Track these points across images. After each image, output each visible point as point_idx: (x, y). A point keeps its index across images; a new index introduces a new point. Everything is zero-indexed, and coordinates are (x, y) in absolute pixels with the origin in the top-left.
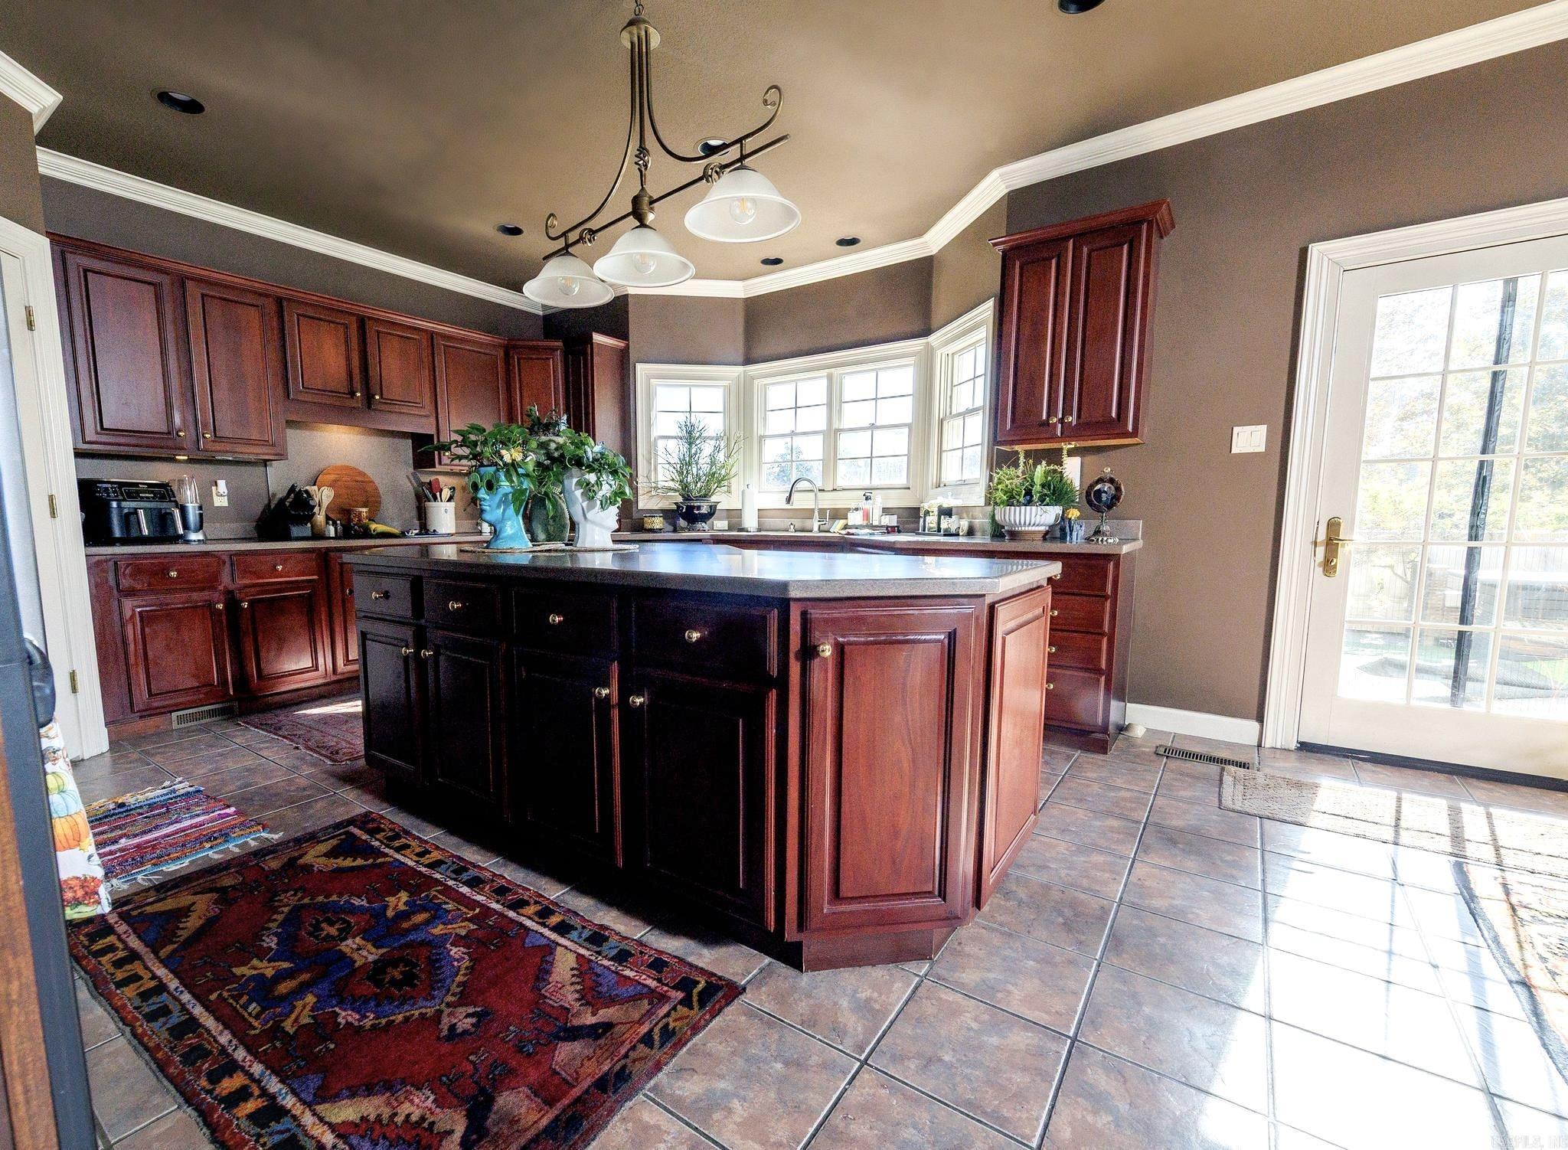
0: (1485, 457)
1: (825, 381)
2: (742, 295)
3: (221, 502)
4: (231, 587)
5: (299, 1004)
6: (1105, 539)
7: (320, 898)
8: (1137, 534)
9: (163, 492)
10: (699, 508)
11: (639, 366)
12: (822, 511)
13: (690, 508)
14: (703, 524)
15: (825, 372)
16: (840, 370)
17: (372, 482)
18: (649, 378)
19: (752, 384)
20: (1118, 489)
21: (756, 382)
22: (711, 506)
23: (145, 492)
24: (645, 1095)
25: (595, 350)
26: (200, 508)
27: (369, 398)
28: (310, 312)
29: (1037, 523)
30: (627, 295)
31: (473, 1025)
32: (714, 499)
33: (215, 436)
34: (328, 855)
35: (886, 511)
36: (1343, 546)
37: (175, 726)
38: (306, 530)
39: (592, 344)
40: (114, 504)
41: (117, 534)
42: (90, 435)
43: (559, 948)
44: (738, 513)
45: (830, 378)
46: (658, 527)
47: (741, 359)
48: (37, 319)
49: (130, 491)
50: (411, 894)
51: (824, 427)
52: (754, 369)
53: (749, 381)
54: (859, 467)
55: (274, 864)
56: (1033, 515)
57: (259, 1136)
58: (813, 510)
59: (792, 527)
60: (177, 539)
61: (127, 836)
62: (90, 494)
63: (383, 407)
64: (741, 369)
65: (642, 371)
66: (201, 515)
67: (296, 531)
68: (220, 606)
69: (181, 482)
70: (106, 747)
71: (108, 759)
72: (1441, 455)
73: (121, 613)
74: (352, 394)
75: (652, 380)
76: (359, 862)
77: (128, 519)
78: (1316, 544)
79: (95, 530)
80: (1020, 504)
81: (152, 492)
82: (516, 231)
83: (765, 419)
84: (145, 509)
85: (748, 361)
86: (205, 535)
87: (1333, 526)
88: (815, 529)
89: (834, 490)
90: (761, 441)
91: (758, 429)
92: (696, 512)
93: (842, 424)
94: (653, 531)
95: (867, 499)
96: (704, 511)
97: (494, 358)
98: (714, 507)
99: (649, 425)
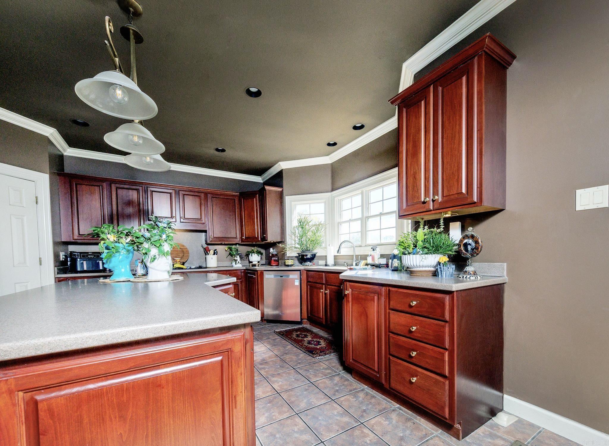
1: (360, 195)
2: (330, 162)
6: (468, 277)
8: (503, 272)
9: (96, 255)
10: (306, 255)
11: (287, 197)
12: (357, 256)
13: (303, 256)
14: (309, 262)
15: (359, 191)
16: (367, 188)
17: (187, 248)
18: (291, 201)
19: (334, 201)
20: (477, 242)
21: (336, 199)
22: (312, 255)
23: (91, 255)
25: (267, 193)
27: (180, 218)
28: (157, 190)
29: (425, 265)
30: (282, 170)
32: (315, 252)
35: (382, 256)
39: (265, 190)
42: (76, 237)
44: (325, 258)
45: (362, 193)
46: (290, 264)
47: (330, 189)
48: (40, 200)
49: (84, 255)
51: (360, 216)
52: (335, 193)
53: (333, 199)
54: (376, 234)
56: (418, 260)
58: (353, 255)
59: (346, 264)
63: (185, 221)
64: (329, 194)
65: (288, 200)
74: (173, 217)
75: (293, 203)
77: (82, 264)
80: (409, 253)
81: (94, 255)
82: (223, 151)
83: (341, 214)
85: (333, 190)
88: (354, 264)
89: (366, 246)
90: (338, 225)
91: (337, 219)
92: (305, 257)
93: (368, 214)
94: (288, 266)
95: (373, 250)
96: (309, 257)
97: (233, 201)
98: (315, 255)
99: (291, 221)
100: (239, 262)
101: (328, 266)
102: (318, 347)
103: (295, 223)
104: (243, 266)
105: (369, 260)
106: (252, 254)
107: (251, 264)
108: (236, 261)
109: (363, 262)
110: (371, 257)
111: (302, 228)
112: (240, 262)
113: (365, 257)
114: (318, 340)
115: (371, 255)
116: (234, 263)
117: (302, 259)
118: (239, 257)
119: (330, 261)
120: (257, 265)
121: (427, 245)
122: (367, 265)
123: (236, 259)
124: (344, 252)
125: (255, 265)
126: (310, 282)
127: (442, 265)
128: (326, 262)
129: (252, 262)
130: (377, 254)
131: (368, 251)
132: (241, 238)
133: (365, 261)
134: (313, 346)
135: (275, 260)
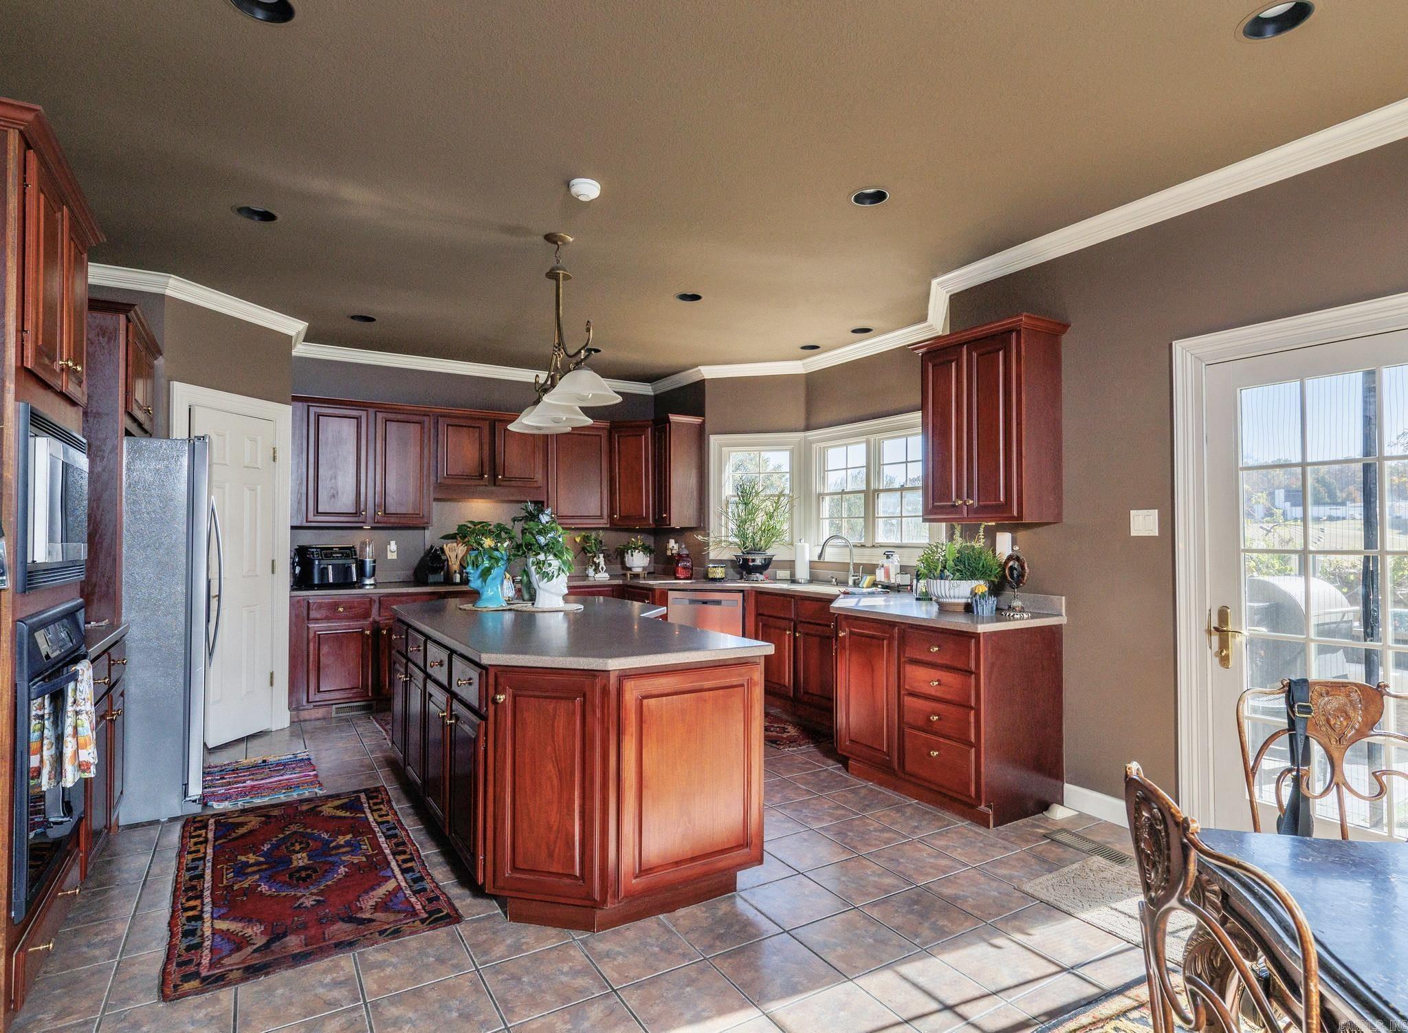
0: (1371, 553)
1: (864, 446)
2: (802, 371)
3: (392, 556)
4: (377, 619)
5: (249, 878)
6: (1012, 614)
7: (309, 830)
8: (1061, 610)
9: (348, 552)
10: (753, 560)
11: (712, 437)
12: (856, 566)
13: (746, 561)
14: (758, 575)
15: (864, 438)
16: (878, 436)
18: (721, 446)
19: (811, 449)
20: (1022, 567)
21: (814, 446)
22: (765, 559)
23: (336, 553)
24: (354, 955)
25: (673, 428)
26: (374, 562)
27: (494, 477)
28: (456, 422)
29: (957, 595)
30: (704, 380)
31: (312, 905)
32: (769, 552)
33: (385, 513)
34: (337, 808)
35: (903, 569)
36: (1234, 637)
37: (334, 715)
38: (440, 577)
39: (670, 423)
40: (317, 562)
41: (316, 582)
42: (311, 517)
43: (393, 880)
44: (791, 565)
45: (868, 443)
46: (718, 576)
47: (802, 423)
48: (279, 455)
49: (327, 552)
50: (354, 836)
51: (864, 487)
52: (813, 435)
53: (808, 445)
54: (893, 525)
55: (305, 807)
56: (947, 588)
57: (184, 925)
58: (849, 563)
59: (834, 580)
60: (351, 585)
61: (252, 780)
62: (302, 556)
63: (505, 483)
64: (801, 435)
65: (714, 441)
66: (374, 567)
67: (431, 578)
68: (368, 632)
69: (364, 545)
70: (287, 724)
71: (287, 733)
72: (1311, 548)
73: (308, 636)
74: (481, 476)
75: (723, 448)
76: (348, 814)
77: (323, 572)
78: (1210, 633)
79: (302, 581)
80: (935, 578)
81: (341, 553)
83: (824, 478)
84: (333, 565)
85: (808, 428)
86: (375, 580)
87: (1223, 615)
88: (851, 583)
89: (873, 546)
90: (819, 498)
91: (817, 487)
92: (751, 564)
93: (879, 485)
94: (714, 580)
95: (888, 557)
96: (758, 562)
97: (598, 438)
98: (770, 560)
99: (720, 486)
100: (602, 569)
101: (799, 583)
102: (785, 735)
103: (728, 491)
104: (612, 577)
105: (880, 576)
106: (632, 552)
107: (628, 573)
108: (597, 565)
109: (868, 579)
110: (882, 571)
111: (745, 504)
112: (605, 568)
113: (871, 569)
114: (783, 725)
115: (883, 566)
116: (591, 572)
117: (744, 567)
118: (604, 557)
119: (802, 573)
120: (642, 576)
121: (961, 567)
122: (875, 584)
123: (597, 561)
124: (831, 555)
125: (636, 576)
126: (762, 615)
127: (978, 597)
128: (793, 574)
129: (630, 569)
130: (894, 564)
131: (877, 557)
132: (611, 516)
133: (872, 577)
134: (774, 734)
135: (685, 568)
